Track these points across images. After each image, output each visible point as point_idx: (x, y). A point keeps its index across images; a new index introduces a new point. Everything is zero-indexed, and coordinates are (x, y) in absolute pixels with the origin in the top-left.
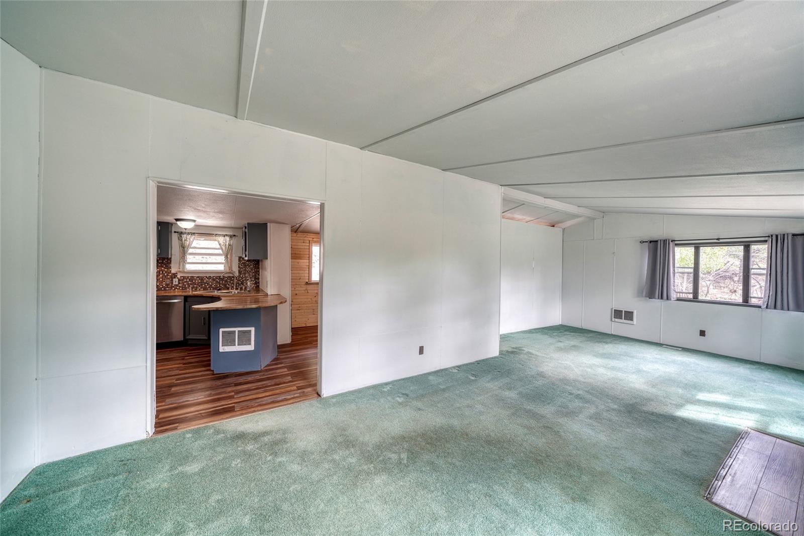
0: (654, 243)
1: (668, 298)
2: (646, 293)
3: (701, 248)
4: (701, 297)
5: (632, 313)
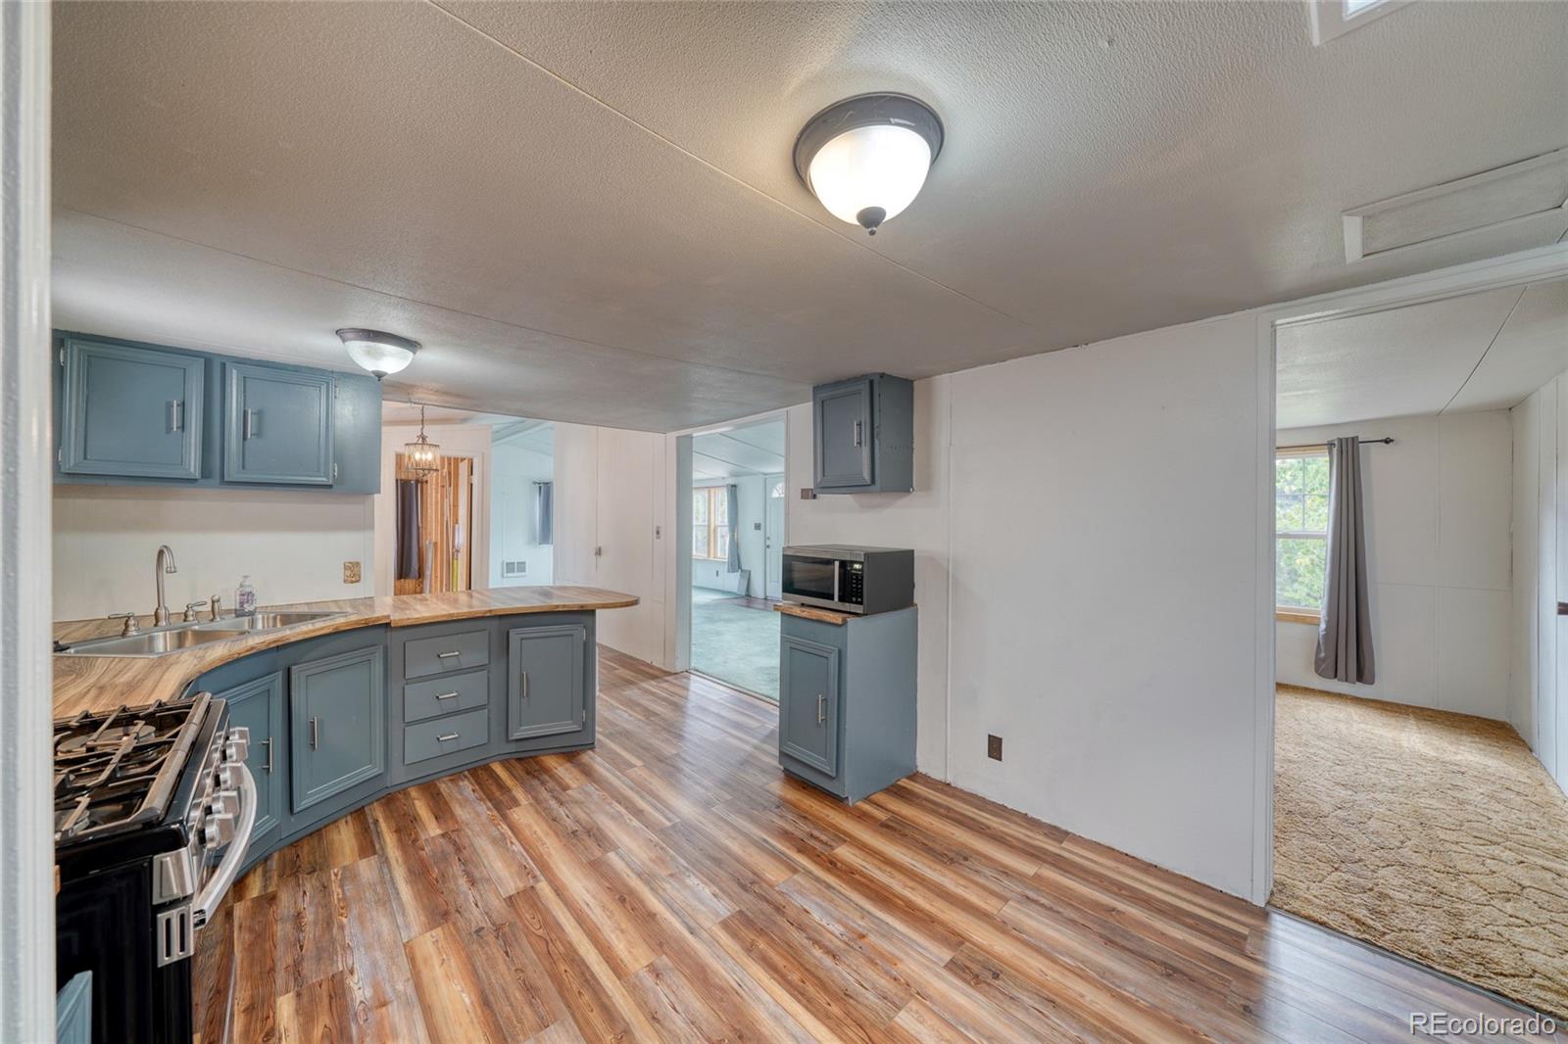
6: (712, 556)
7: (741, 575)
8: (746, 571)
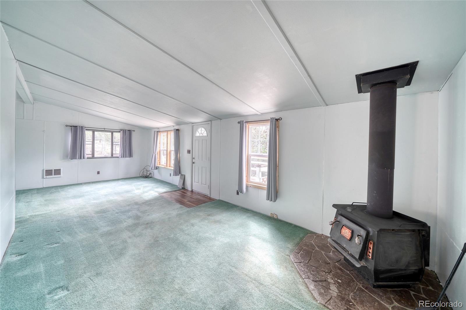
1: (84, 158)
2: (70, 156)
3: (95, 132)
4: (96, 156)
5: (60, 170)
6: (168, 165)
7: (180, 177)
8: (182, 175)
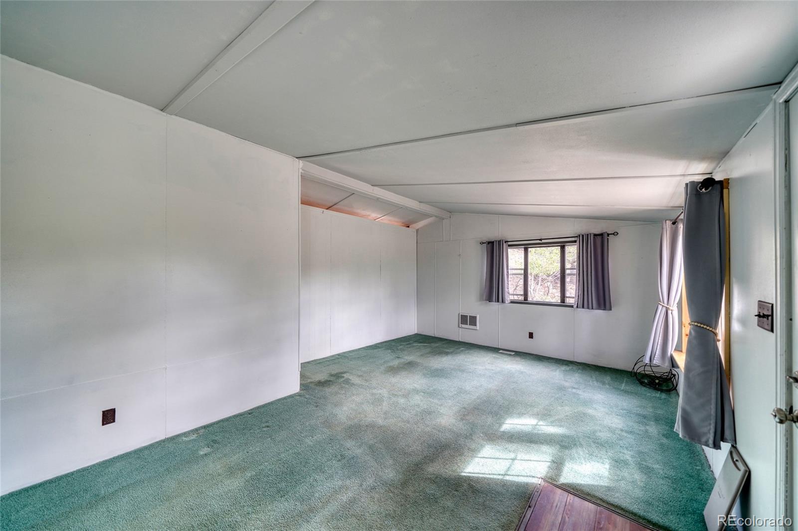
0: (491, 244)
1: (503, 302)
2: (486, 297)
3: (528, 248)
4: (530, 299)
5: (476, 317)
